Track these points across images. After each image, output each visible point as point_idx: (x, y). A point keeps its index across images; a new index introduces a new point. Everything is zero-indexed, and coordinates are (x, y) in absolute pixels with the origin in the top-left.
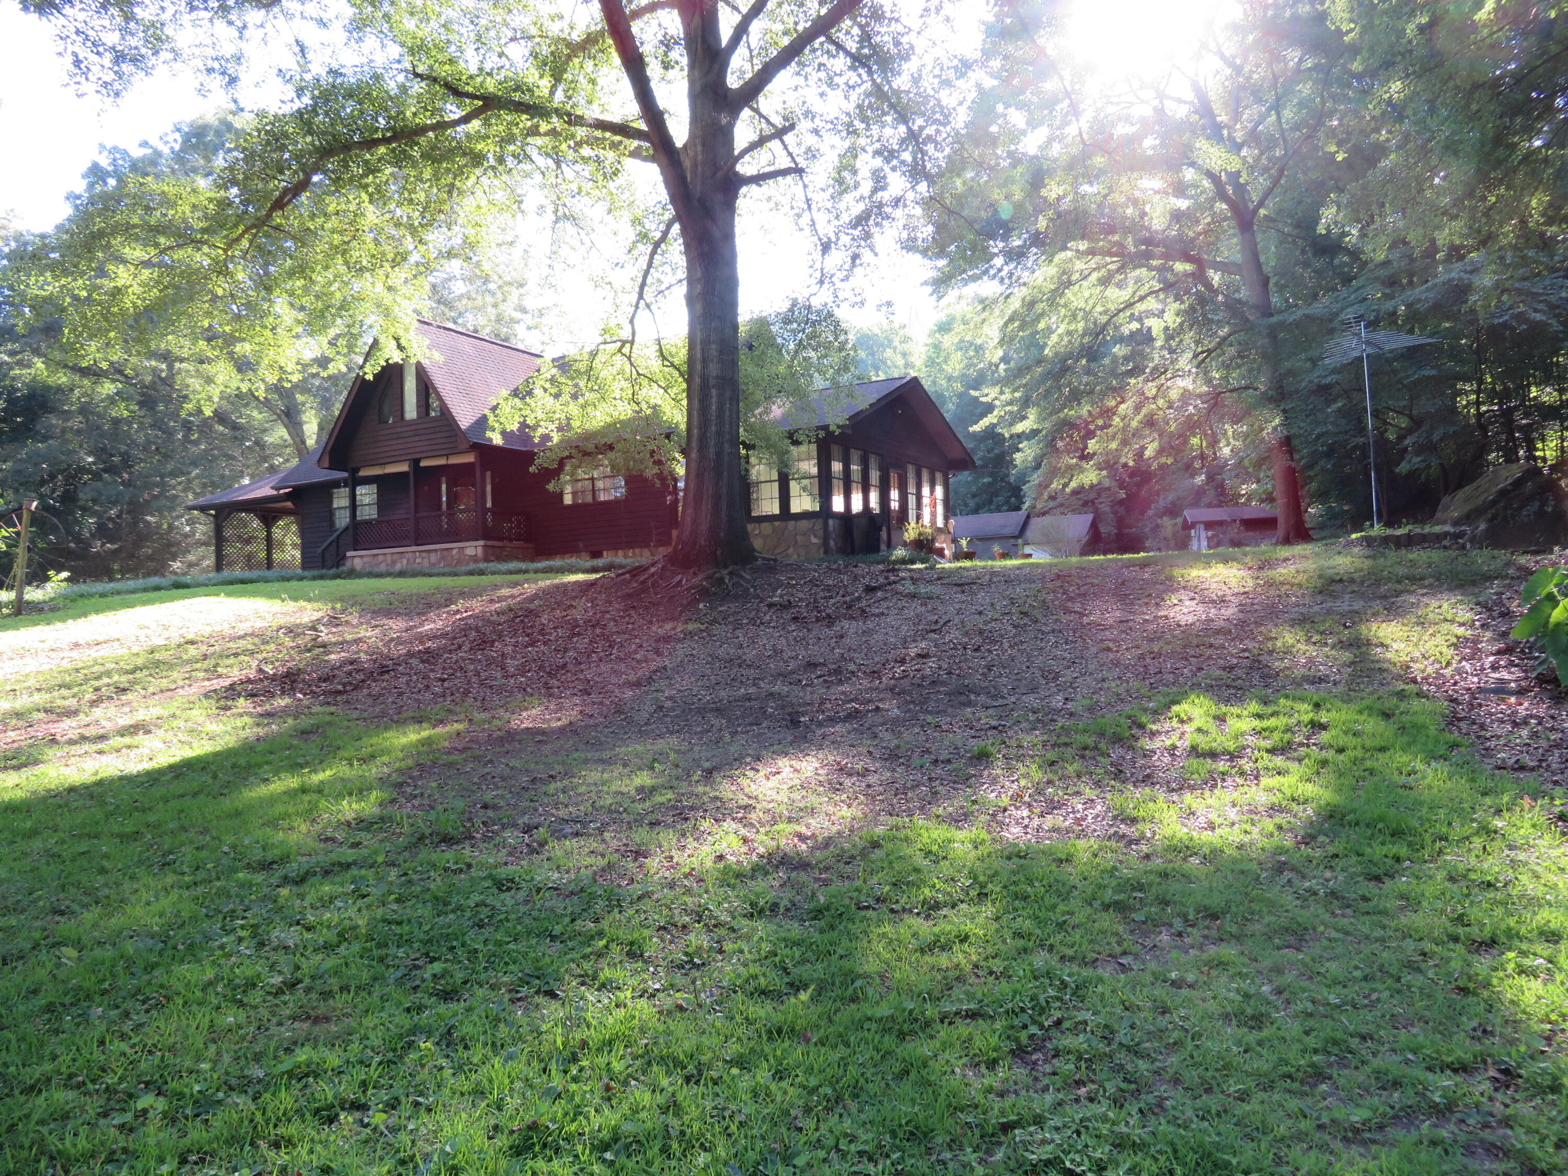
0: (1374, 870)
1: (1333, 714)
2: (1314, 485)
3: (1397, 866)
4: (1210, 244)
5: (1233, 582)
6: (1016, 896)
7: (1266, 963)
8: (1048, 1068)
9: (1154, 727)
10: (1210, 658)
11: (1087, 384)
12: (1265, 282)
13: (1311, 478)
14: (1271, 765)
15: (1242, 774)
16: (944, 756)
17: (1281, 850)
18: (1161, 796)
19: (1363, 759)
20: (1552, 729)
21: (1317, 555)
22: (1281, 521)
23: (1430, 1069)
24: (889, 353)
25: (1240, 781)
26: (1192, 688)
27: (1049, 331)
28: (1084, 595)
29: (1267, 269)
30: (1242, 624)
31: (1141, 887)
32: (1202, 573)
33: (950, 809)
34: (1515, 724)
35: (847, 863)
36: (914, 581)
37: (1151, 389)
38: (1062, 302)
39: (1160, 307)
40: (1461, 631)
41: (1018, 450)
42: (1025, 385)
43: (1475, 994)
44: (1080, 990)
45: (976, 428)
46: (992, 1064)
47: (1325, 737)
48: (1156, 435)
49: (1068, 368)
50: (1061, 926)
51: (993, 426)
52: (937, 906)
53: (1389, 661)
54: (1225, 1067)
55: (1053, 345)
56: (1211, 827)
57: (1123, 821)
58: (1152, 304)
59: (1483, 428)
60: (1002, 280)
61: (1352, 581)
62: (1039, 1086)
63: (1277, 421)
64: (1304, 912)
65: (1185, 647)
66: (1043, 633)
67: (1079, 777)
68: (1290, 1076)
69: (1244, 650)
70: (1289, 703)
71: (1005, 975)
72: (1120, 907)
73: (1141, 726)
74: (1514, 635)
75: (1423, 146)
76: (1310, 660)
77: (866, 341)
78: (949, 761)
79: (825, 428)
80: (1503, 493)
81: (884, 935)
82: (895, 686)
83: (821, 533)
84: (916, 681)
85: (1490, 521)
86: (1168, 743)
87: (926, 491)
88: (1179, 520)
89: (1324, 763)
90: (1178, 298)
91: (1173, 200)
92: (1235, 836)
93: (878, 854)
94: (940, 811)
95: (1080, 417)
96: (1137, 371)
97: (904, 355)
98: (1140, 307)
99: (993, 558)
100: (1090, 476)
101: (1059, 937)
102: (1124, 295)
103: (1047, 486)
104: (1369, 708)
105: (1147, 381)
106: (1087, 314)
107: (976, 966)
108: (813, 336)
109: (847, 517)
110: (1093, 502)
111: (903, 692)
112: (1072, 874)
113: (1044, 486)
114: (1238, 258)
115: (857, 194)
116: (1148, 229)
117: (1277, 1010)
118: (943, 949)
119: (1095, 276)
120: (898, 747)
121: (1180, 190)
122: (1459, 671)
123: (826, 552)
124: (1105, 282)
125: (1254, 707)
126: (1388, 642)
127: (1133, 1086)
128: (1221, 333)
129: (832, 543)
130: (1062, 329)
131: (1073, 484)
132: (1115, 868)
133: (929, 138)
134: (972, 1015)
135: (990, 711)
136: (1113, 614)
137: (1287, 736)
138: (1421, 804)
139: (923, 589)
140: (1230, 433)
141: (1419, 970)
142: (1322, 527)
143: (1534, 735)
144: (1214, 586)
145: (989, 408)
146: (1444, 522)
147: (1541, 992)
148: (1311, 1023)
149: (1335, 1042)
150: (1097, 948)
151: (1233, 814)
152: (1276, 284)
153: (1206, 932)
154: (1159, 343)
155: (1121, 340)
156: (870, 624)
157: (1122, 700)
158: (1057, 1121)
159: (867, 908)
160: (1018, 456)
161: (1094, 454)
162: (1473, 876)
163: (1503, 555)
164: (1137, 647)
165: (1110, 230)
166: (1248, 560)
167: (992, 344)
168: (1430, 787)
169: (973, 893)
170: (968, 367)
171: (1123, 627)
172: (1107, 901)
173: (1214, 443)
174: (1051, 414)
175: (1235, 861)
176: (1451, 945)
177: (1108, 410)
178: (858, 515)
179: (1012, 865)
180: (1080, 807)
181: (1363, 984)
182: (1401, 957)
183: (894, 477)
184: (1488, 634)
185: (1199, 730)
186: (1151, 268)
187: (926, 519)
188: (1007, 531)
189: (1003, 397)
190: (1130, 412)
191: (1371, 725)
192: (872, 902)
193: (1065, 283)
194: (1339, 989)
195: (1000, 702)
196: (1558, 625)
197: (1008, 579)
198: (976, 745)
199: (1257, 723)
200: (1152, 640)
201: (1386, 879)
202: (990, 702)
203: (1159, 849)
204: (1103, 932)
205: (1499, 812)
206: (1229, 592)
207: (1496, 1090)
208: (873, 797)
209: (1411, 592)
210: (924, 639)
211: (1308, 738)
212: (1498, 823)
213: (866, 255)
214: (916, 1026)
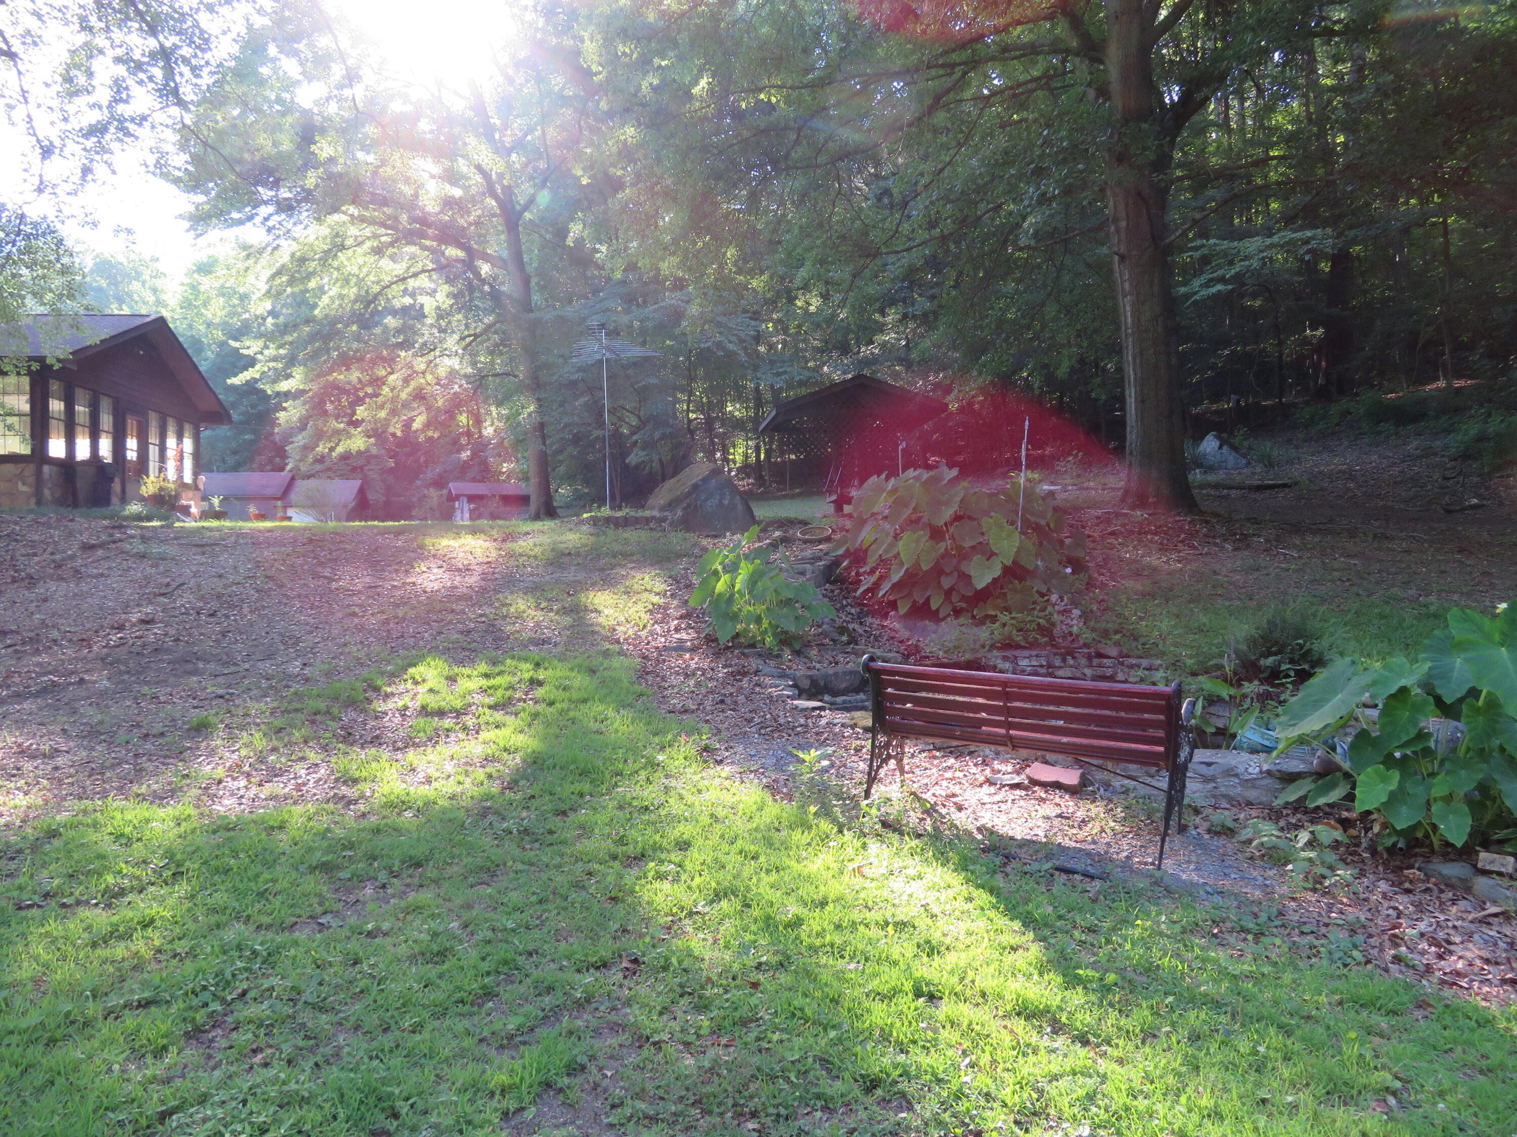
0: (563, 807)
1: (550, 672)
2: (562, 469)
3: (581, 801)
4: (480, 236)
5: (479, 553)
6: (217, 871)
7: (458, 901)
8: (224, 1043)
9: (389, 690)
10: (450, 622)
11: (357, 350)
12: (526, 280)
13: (561, 462)
14: (491, 720)
15: (465, 729)
16: (158, 728)
17: (489, 797)
18: (385, 755)
19: (569, 710)
20: (711, 679)
21: (553, 530)
22: (533, 499)
23: (579, 971)
24: (135, 286)
25: (462, 736)
26: (430, 651)
27: (321, 290)
28: (336, 560)
29: (529, 269)
30: (483, 590)
31: (351, 846)
32: (452, 543)
33: (155, 787)
34: (687, 676)
35: (12, 859)
36: (144, 539)
37: (420, 364)
38: (335, 264)
39: (433, 286)
40: (656, 599)
41: (285, 409)
42: (291, 343)
43: (623, 901)
44: (270, 959)
45: (236, 381)
46: (160, 1052)
47: (540, 692)
48: (423, 408)
49: (338, 332)
50: (261, 894)
51: (256, 381)
52: (122, 892)
53: (599, 625)
54: (404, 1005)
55: (324, 306)
56: (428, 781)
57: (345, 783)
58: (423, 281)
59: (692, 432)
60: (269, 230)
61: (578, 555)
62: (212, 1063)
63: (532, 408)
64: (499, 851)
65: (428, 612)
66: (288, 597)
67: (306, 742)
68: (462, 1001)
69: (481, 615)
70: (514, 663)
71: (192, 954)
72: (326, 868)
73: (377, 689)
74: (691, 603)
75: (651, 188)
76: (538, 624)
77: (105, 267)
78: (162, 734)
79: (41, 360)
80: (695, 487)
81: (48, 934)
82: (108, 655)
83: (32, 480)
84: (135, 649)
85: (685, 509)
86: (400, 704)
87: (171, 442)
88: (445, 492)
89: (535, 715)
90: (449, 281)
91: (448, 187)
92: (450, 787)
93: (56, 843)
94: (143, 789)
95: (349, 383)
96: (406, 345)
97: (155, 290)
98: (412, 283)
99: (247, 519)
100: (357, 442)
101: (258, 906)
102: (399, 269)
103: (313, 449)
104: (580, 666)
105: (415, 355)
106: (360, 281)
107: (159, 951)
108: (28, 250)
109: (68, 465)
110: (362, 468)
111: (118, 661)
112: (283, 840)
113: (308, 448)
114: (505, 254)
115: (91, 99)
116: (422, 210)
117: (461, 942)
118: (121, 938)
119: (368, 244)
120: (101, 722)
121: (452, 177)
122: (652, 633)
123: (39, 503)
124: (378, 251)
125: (483, 667)
126: (601, 608)
127: (312, 1042)
128: (486, 321)
129: (47, 493)
130: (334, 291)
131: (340, 449)
132: (328, 830)
133: (186, 61)
134: (145, 1004)
135: (220, 680)
136: (363, 580)
137: (509, 693)
138: (606, 746)
139: (155, 549)
140: (494, 414)
141: (583, 888)
142: (568, 506)
143: (698, 684)
144: (461, 555)
145: (251, 362)
146: (652, 508)
147: (670, 892)
148: (488, 948)
149: (506, 962)
150: (298, 911)
151: (449, 768)
152: (537, 284)
153: (408, 880)
154: (429, 321)
155: (394, 313)
156: (84, 587)
157: (362, 665)
158: (223, 1095)
159: (30, 907)
160: (282, 415)
161: (363, 420)
162: (635, 803)
163: (691, 537)
164: (383, 612)
165: (385, 202)
166: (494, 532)
167: (258, 294)
168: (617, 731)
169: (167, 874)
170: (231, 314)
171: (371, 592)
172: (314, 863)
173: (478, 422)
174: (319, 376)
175: (444, 811)
176: (611, 863)
177: (378, 379)
178: (83, 463)
179: (219, 838)
180: (303, 772)
181: (538, 907)
182: (570, 878)
183: (131, 423)
184: (675, 602)
185: (431, 691)
186: (424, 248)
187: (171, 473)
188: (269, 492)
189: (266, 352)
190: (399, 383)
191: (579, 680)
192: (36, 899)
193: (338, 245)
194: (517, 915)
195: (233, 669)
196: (720, 595)
197: (256, 541)
198: (196, 716)
199: (484, 682)
200: (398, 606)
201: (570, 813)
202: (219, 669)
203: (376, 806)
204: (306, 895)
205: (663, 748)
206: (474, 562)
207: (625, 977)
208: (60, 781)
209: (623, 566)
210: (150, 603)
211: (526, 694)
212: (660, 757)
213: (100, 170)
214: (71, 1030)
